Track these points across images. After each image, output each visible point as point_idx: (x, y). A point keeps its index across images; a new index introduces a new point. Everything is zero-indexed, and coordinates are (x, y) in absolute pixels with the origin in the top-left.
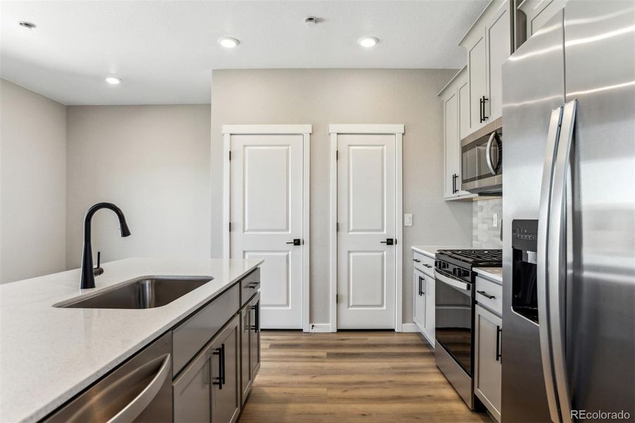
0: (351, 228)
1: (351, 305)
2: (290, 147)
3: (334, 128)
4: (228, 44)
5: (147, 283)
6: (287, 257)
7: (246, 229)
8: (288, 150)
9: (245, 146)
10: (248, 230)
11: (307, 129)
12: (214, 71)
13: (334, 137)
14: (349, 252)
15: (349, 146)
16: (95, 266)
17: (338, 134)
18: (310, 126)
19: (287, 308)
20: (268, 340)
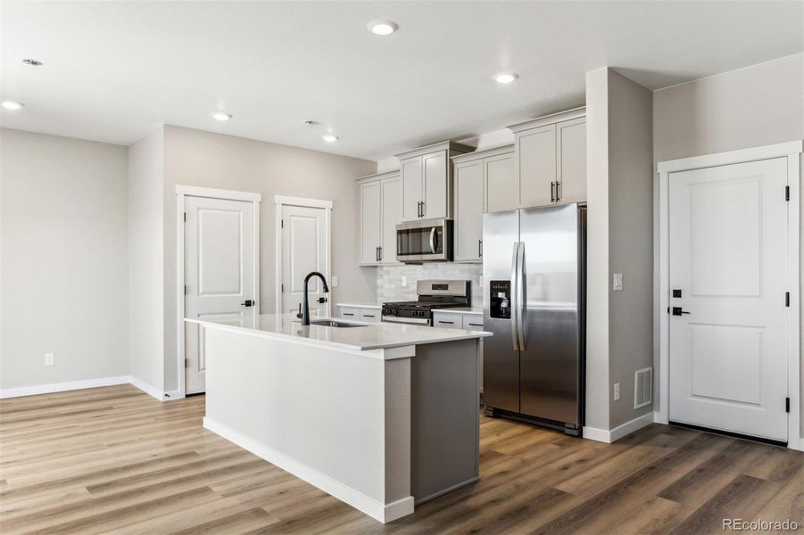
0: (292, 289)
2: (241, 214)
3: (279, 199)
8: (239, 216)
9: (199, 208)
10: (202, 293)
11: (257, 197)
12: (165, 126)
13: (279, 207)
15: (291, 216)
17: (283, 205)
18: (260, 195)
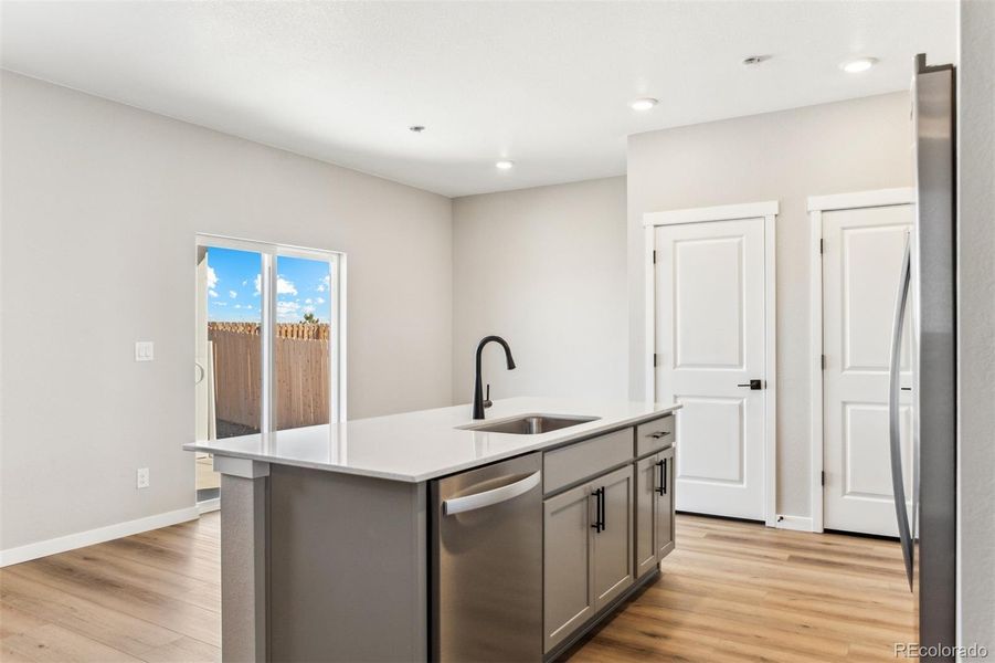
0: (848, 365)
1: (849, 490)
2: (744, 238)
3: (816, 202)
4: (643, 107)
5: (534, 421)
6: (741, 407)
7: (679, 363)
8: (740, 244)
9: (676, 241)
10: (682, 365)
11: (771, 207)
12: (630, 137)
13: (816, 218)
14: (844, 403)
15: (844, 229)
16: (485, 398)
17: (823, 211)
18: (776, 202)
19: (740, 486)
20: (707, 528)
